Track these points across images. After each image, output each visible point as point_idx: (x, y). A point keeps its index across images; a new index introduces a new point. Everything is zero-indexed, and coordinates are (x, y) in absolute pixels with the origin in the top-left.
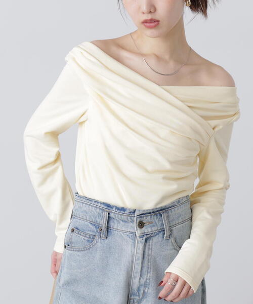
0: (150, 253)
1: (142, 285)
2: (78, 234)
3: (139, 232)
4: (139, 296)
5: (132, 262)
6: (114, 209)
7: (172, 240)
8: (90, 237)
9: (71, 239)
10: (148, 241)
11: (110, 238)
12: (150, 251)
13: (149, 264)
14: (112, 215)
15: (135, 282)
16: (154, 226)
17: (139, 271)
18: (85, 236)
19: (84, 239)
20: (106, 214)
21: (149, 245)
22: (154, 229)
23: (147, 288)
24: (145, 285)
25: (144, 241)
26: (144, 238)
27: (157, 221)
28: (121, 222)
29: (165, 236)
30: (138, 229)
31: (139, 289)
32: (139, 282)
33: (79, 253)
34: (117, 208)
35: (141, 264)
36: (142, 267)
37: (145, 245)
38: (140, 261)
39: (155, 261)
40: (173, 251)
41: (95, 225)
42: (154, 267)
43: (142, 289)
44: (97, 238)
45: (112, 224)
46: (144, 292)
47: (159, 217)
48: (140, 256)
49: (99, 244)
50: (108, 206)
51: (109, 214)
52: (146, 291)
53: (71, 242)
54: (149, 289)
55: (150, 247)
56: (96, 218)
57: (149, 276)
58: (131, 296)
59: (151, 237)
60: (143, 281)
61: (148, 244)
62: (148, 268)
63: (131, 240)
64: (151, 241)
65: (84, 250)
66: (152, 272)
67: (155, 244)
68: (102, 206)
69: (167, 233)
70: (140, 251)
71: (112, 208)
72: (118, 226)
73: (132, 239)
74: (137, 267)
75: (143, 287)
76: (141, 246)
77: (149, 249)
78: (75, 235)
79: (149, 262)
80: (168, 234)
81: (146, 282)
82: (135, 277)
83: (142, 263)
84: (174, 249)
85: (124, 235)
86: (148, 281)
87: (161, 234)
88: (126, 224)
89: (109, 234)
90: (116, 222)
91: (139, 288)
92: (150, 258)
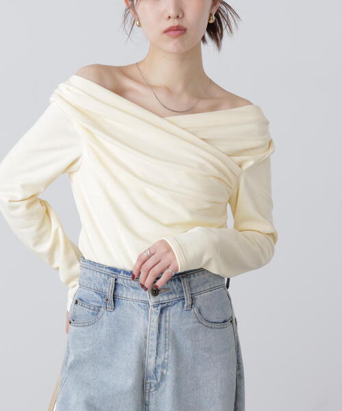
0: (167, 326)
1: (159, 366)
2: (82, 306)
3: (152, 300)
4: (157, 379)
5: (146, 337)
6: (122, 274)
7: (195, 310)
8: (94, 309)
9: (74, 313)
10: (164, 312)
11: (118, 309)
12: (167, 324)
13: (167, 340)
14: (119, 281)
15: (151, 362)
16: (171, 293)
17: (155, 349)
18: (90, 309)
19: (88, 312)
20: (112, 280)
21: (166, 316)
22: (171, 297)
23: (165, 370)
24: (164, 366)
25: (159, 311)
26: (159, 308)
27: (175, 287)
28: (131, 289)
29: (185, 305)
30: (151, 296)
31: (155, 371)
32: (156, 363)
33: (82, 329)
34: (125, 272)
35: (156, 340)
36: (158, 344)
37: (160, 317)
38: (155, 336)
39: (174, 337)
40: (198, 324)
41: (100, 294)
42: (173, 343)
43: (159, 370)
44: (102, 309)
45: (119, 292)
46: (162, 374)
47: (177, 282)
48: (155, 329)
49: (105, 317)
50: (115, 270)
51: (116, 280)
52: (164, 373)
53: (75, 317)
54: (167, 370)
55: (167, 319)
56: (101, 285)
57: (168, 355)
58: (147, 380)
59: (168, 306)
60: (160, 361)
61: (164, 315)
62: (166, 345)
63: (143, 311)
64: (168, 312)
65: (89, 325)
66: (170, 351)
67: (173, 315)
68: (108, 270)
69: (188, 302)
70: (155, 324)
71: (120, 272)
72: (127, 295)
73: (145, 310)
74: (152, 344)
75: (160, 368)
76: (155, 318)
77: (166, 321)
78: (78, 307)
79: (166, 338)
80: (190, 303)
81: (163, 363)
82: (150, 357)
83: (158, 338)
84: (199, 322)
85: (136, 306)
86: (166, 361)
87: (180, 304)
88: (137, 291)
89: (116, 303)
90: (124, 289)
91: (155, 369)
92: (167, 332)
